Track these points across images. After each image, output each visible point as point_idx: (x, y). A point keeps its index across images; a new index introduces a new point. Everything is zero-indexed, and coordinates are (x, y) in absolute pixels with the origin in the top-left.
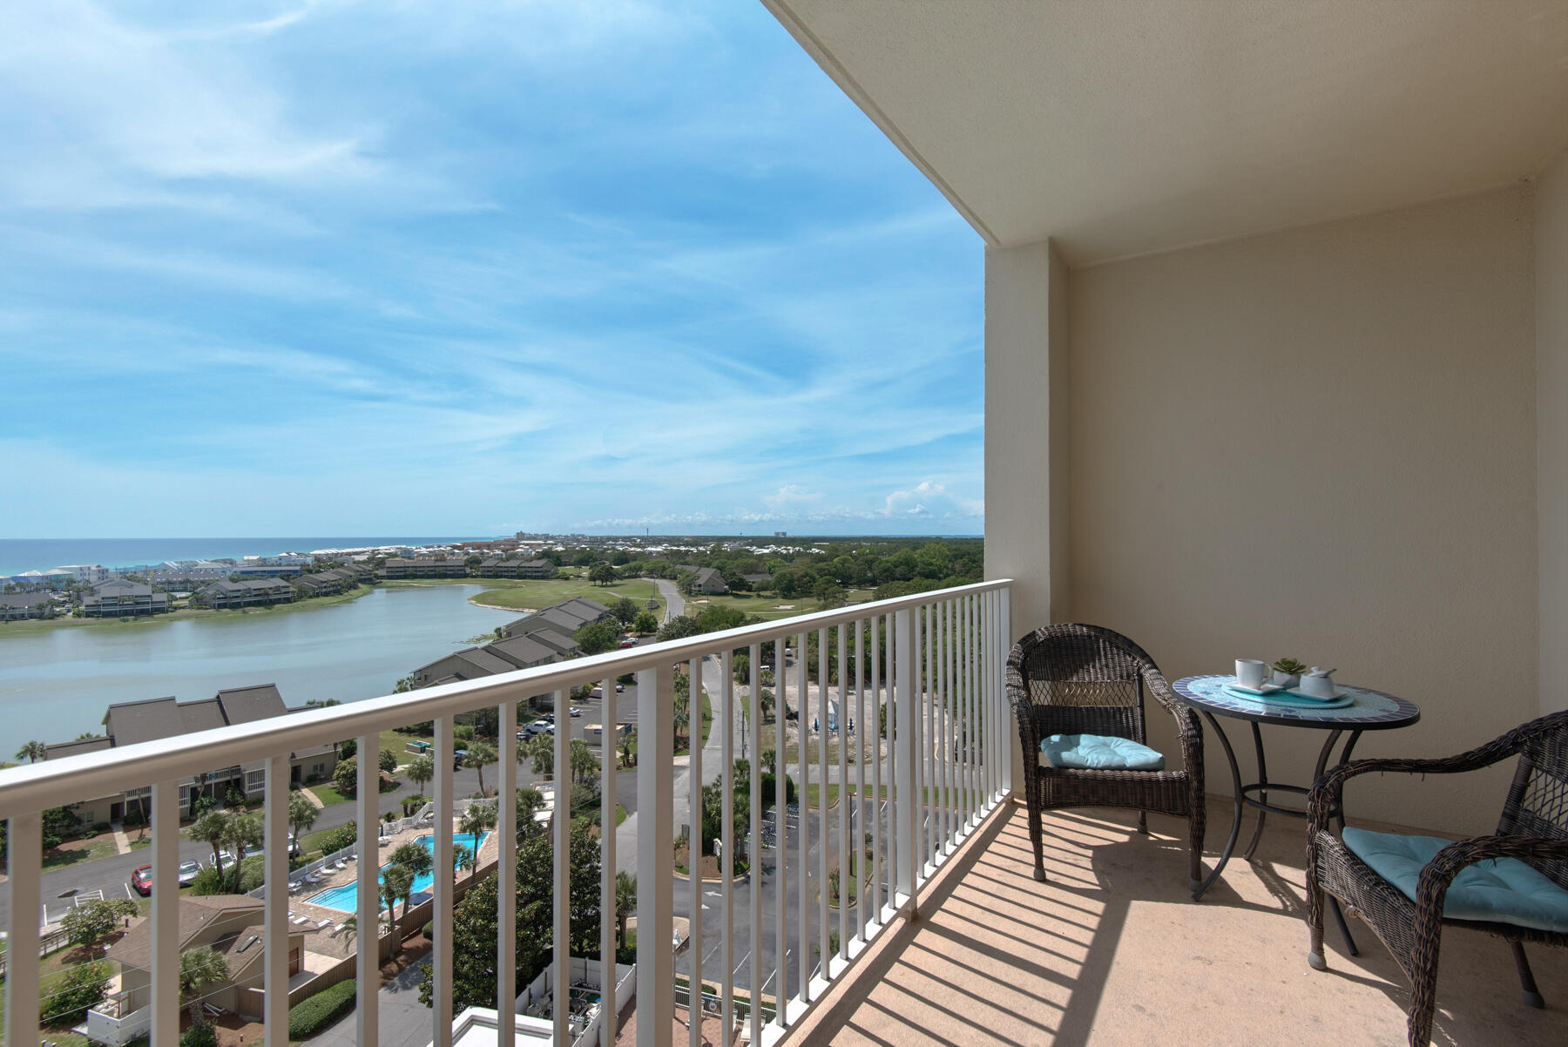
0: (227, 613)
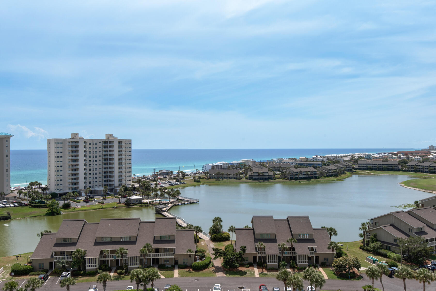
0: (293, 182)
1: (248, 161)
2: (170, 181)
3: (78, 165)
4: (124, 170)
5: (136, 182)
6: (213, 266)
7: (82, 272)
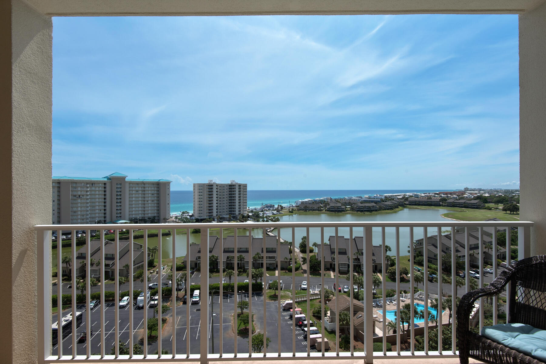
0: (359, 213)
1: (327, 198)
2: (273, 212)
3: (212, 200)
4: (242, 204)
5: (250, 212)
6: (302, 269)
7: (215, 270)
